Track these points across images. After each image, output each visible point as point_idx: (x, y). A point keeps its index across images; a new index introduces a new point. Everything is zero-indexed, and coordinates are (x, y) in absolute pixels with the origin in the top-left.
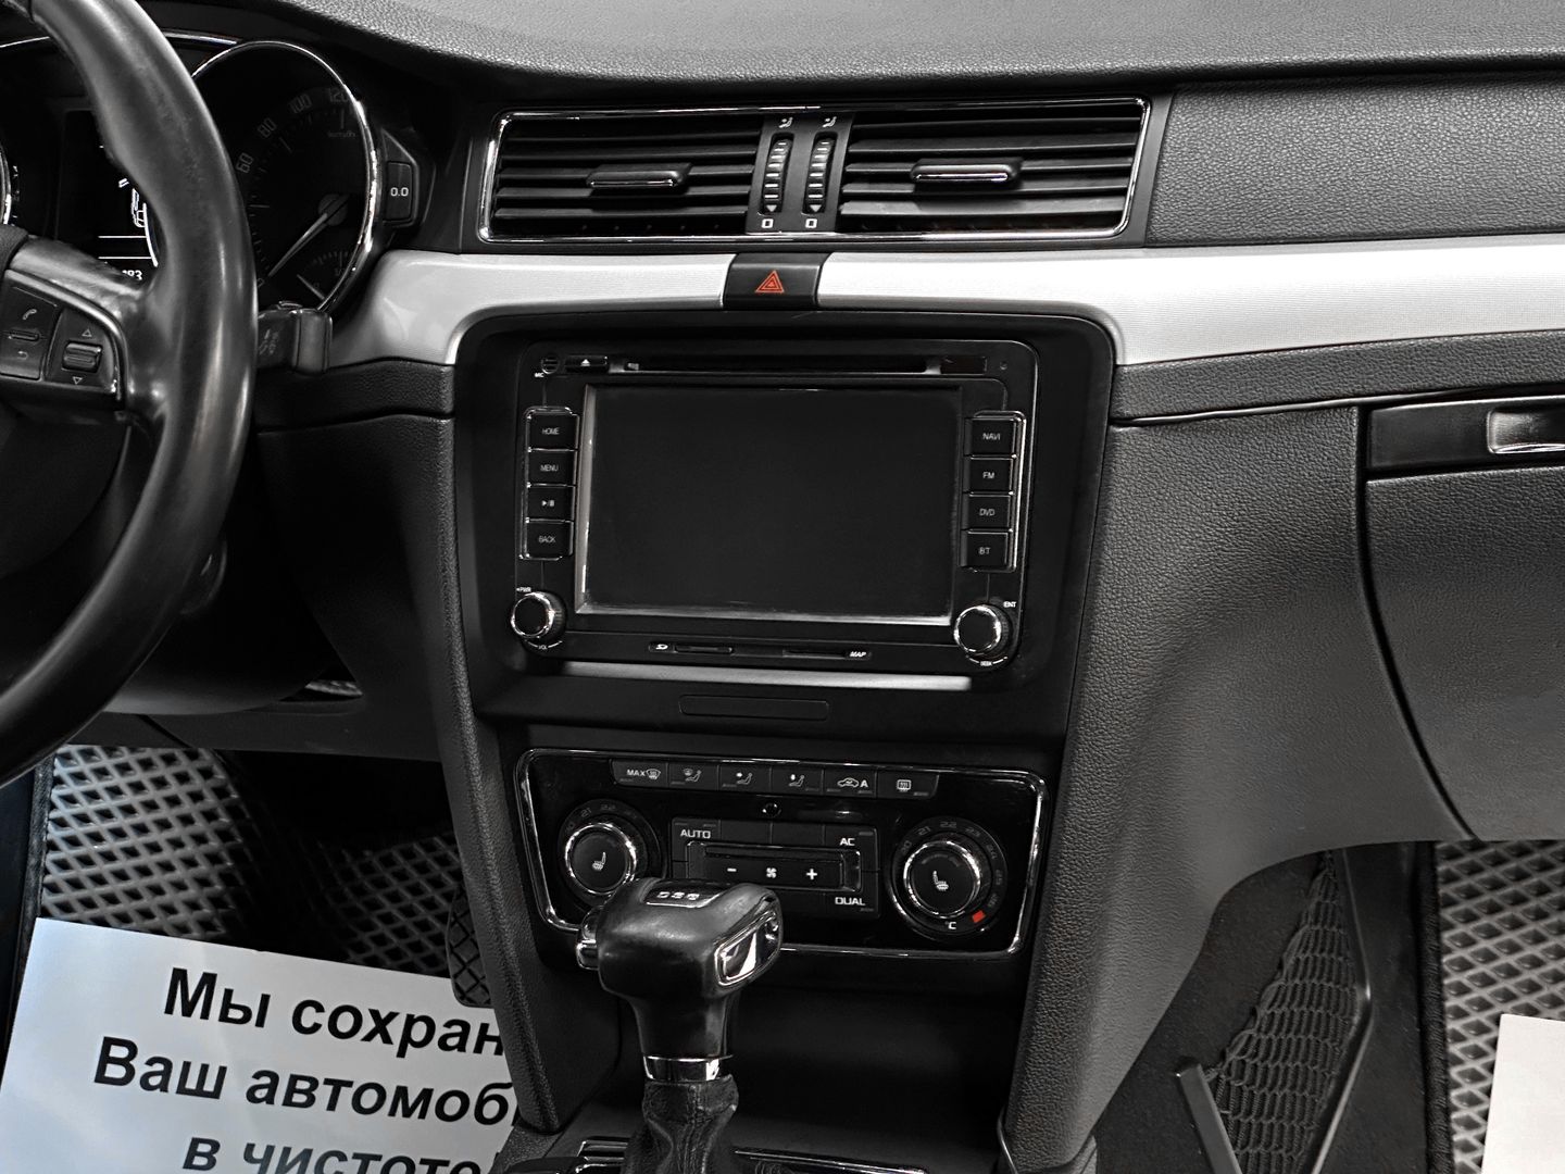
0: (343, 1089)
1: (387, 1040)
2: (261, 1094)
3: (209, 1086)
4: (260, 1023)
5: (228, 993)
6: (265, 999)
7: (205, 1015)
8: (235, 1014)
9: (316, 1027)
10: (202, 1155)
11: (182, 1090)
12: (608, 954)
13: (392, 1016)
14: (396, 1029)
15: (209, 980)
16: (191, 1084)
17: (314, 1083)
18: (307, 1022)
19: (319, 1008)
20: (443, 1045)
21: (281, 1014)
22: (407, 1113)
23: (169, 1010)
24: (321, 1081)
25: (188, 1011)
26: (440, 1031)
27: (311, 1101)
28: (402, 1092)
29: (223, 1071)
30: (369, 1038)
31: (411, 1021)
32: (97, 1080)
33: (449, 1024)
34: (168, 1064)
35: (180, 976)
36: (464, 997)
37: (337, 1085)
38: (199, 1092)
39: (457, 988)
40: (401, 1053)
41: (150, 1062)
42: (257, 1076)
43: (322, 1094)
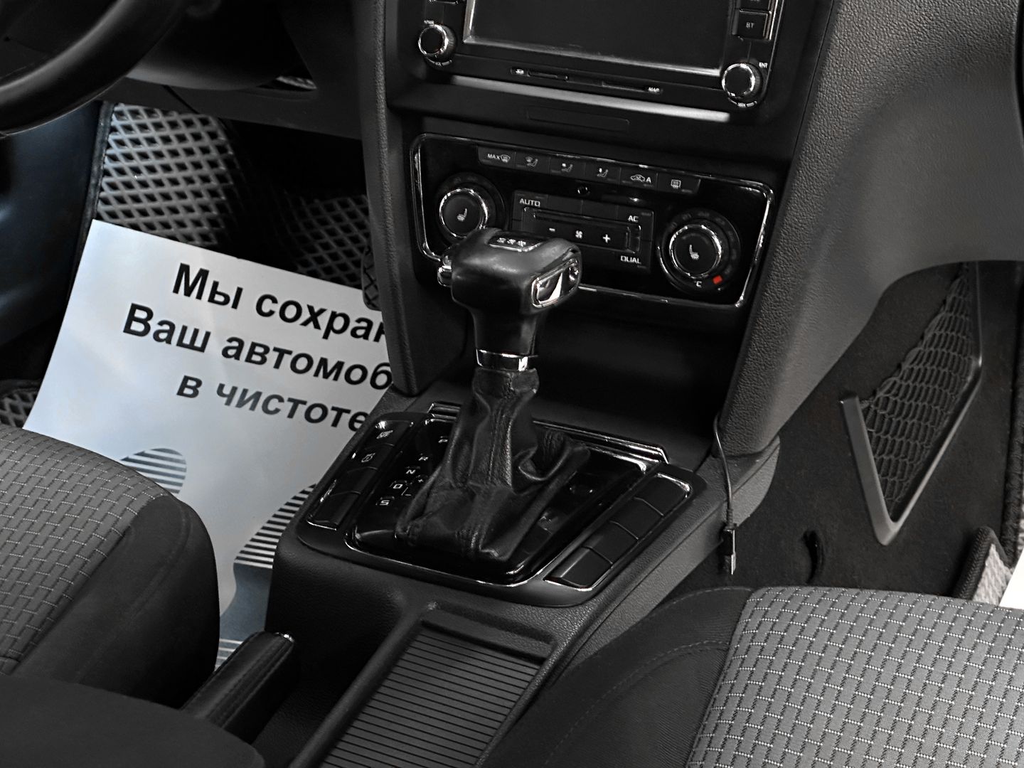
0: (286, 356)
1: (317, 326)
2: (231, 352)
3: (198, 343)
4: (235, 306)
5: (216, 284)
6: (239, 291)
7: (199, 296)
8: (219, 298)
9: (271, 313)
10: (190, 387)
11: (180, 344)
12: (458, 277)
13: (322, 311)
14: (323, 320)
15: (203, 274)
16: (187, 341)
17: (267, 349)
18: (265, 309)
19: (274, 301)
20: (354, 334)
21: (249, 302)
22: (326, 376)
23: (176, 290)
24: (271, 349)
25: (188, 292)
26: (353, 324)
27: (263, 361)
28: (323, 362)
29: (208, 335)
30: (305, 324)
31: (334, 316)
32: (125, 331)
33: (359, 321)
34: (172, 326)
35: (184, 269)
36: (370, 303)
37: (282, 353)
38: (191, 346)
39: (366, 296)
40: (326, 336)
41: (161, 323)
42: (230, 340)
43: (272, 357)
